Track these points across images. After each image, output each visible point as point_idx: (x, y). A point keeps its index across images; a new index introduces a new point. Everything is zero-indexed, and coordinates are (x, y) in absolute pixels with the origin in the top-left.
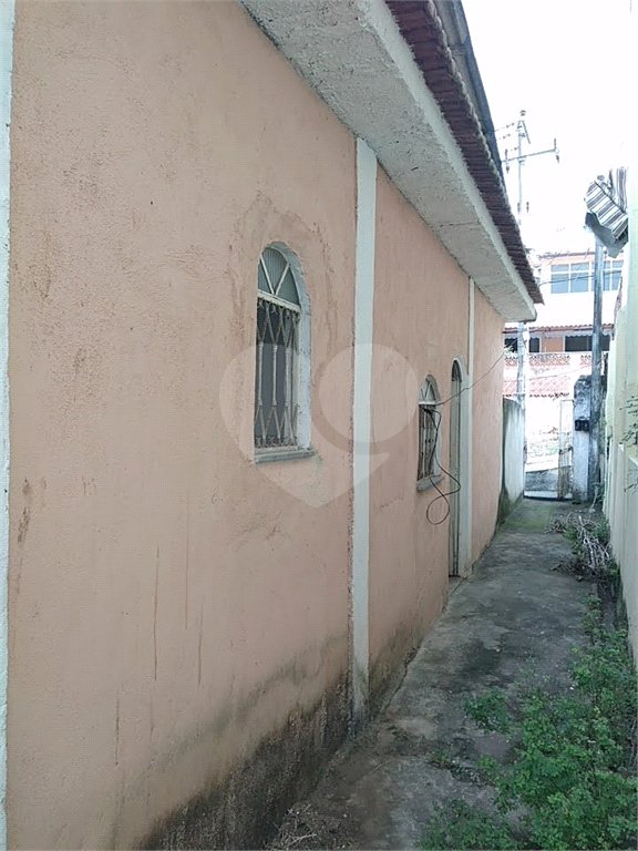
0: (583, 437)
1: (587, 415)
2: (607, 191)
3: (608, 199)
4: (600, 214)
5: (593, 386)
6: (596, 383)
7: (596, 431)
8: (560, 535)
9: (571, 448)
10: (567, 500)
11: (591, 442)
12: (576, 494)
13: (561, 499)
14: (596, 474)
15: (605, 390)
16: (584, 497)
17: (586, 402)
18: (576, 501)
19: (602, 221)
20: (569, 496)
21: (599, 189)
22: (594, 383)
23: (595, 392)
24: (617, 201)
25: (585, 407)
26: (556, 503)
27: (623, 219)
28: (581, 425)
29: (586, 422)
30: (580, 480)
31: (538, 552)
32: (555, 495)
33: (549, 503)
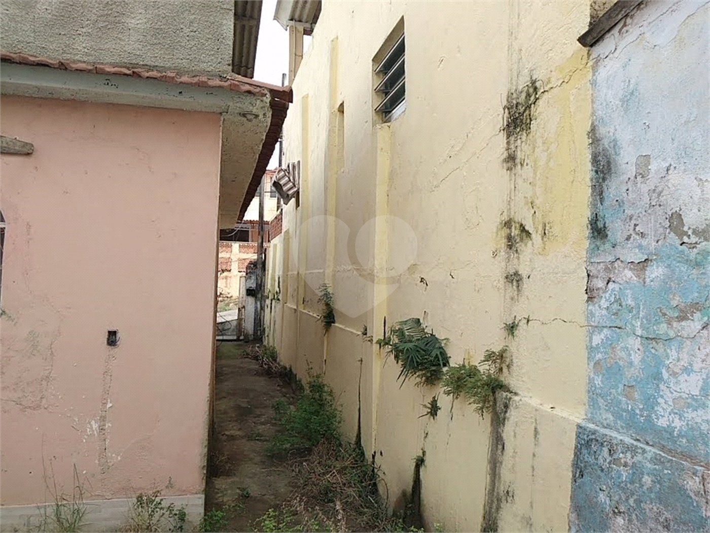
0: (251, 300)
1: (254, 286)
2: (287, 174)
3: (287, 178)
4: (284, 185)
5: (257, 268)
6: (259, 266)
7: (259, 296)
8: (247, 359)
9: (244, 307)
10: (241, 340)
11: (256, 303)
12: (246, 336)
13: (238, 340)
14: (258, 321)
15: (265, 270)
16: (251, 338)
17: (253, 277)
18: (247, 341)
19: (285, 189)
20: (242, 338)
21: (283, 173)
22: (258, 266)
23: (259, 272)
24: (292, 180)
25: (252, 281)
26: (235, 343)
27: (295, 189)
28: (250, 292)
29: (253, 290)
30: (249, 326)
31: (240, 368)
32: (235, 338)
33: (230, 343)
